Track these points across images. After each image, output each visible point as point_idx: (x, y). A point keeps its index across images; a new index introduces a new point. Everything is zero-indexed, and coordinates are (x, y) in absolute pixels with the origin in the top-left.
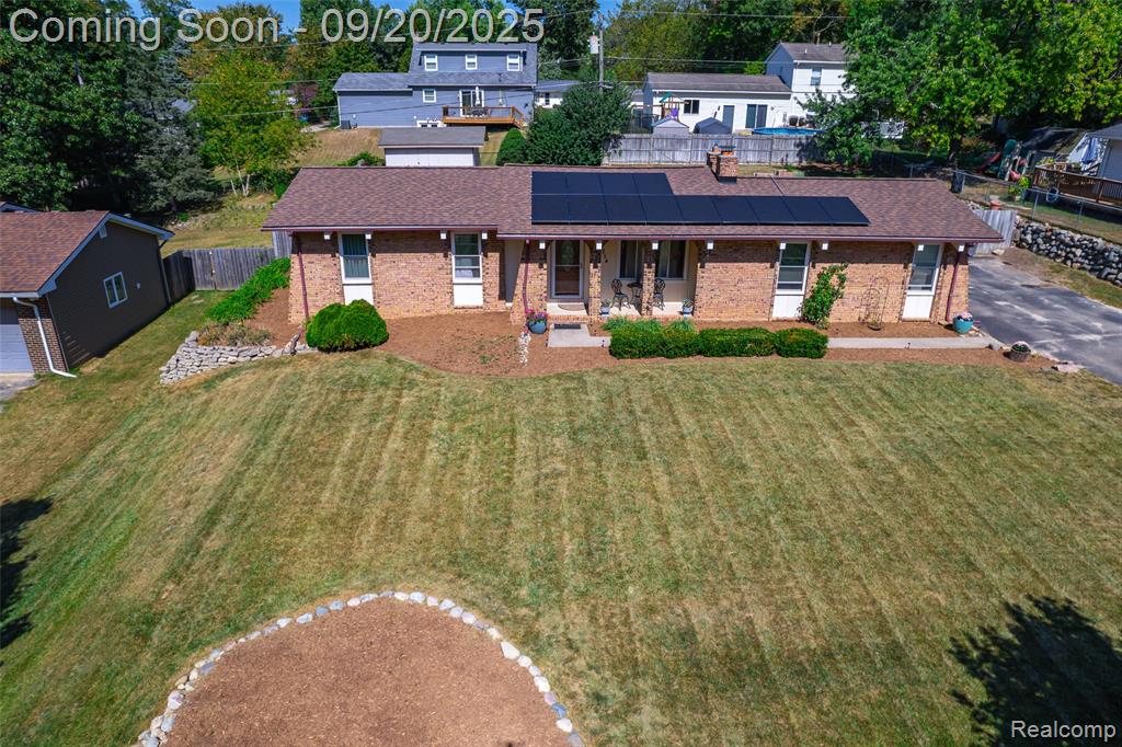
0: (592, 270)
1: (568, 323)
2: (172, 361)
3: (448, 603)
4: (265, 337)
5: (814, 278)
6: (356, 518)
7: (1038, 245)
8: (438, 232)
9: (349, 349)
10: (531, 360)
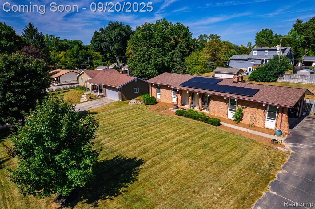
2: (130, 102)
5: (238, 109)
8: (168, 86)
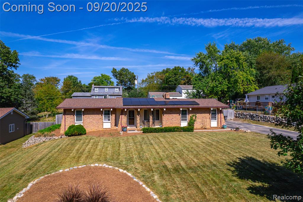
0: (138, 117)
1: (132, 130)
2: (27, 142)
3: (105, 165)
4: (54, 135)
5: (189, 117)
6: (79, 157)
7: (240, 116)
9: (76, 135)
10: (123, 135)
